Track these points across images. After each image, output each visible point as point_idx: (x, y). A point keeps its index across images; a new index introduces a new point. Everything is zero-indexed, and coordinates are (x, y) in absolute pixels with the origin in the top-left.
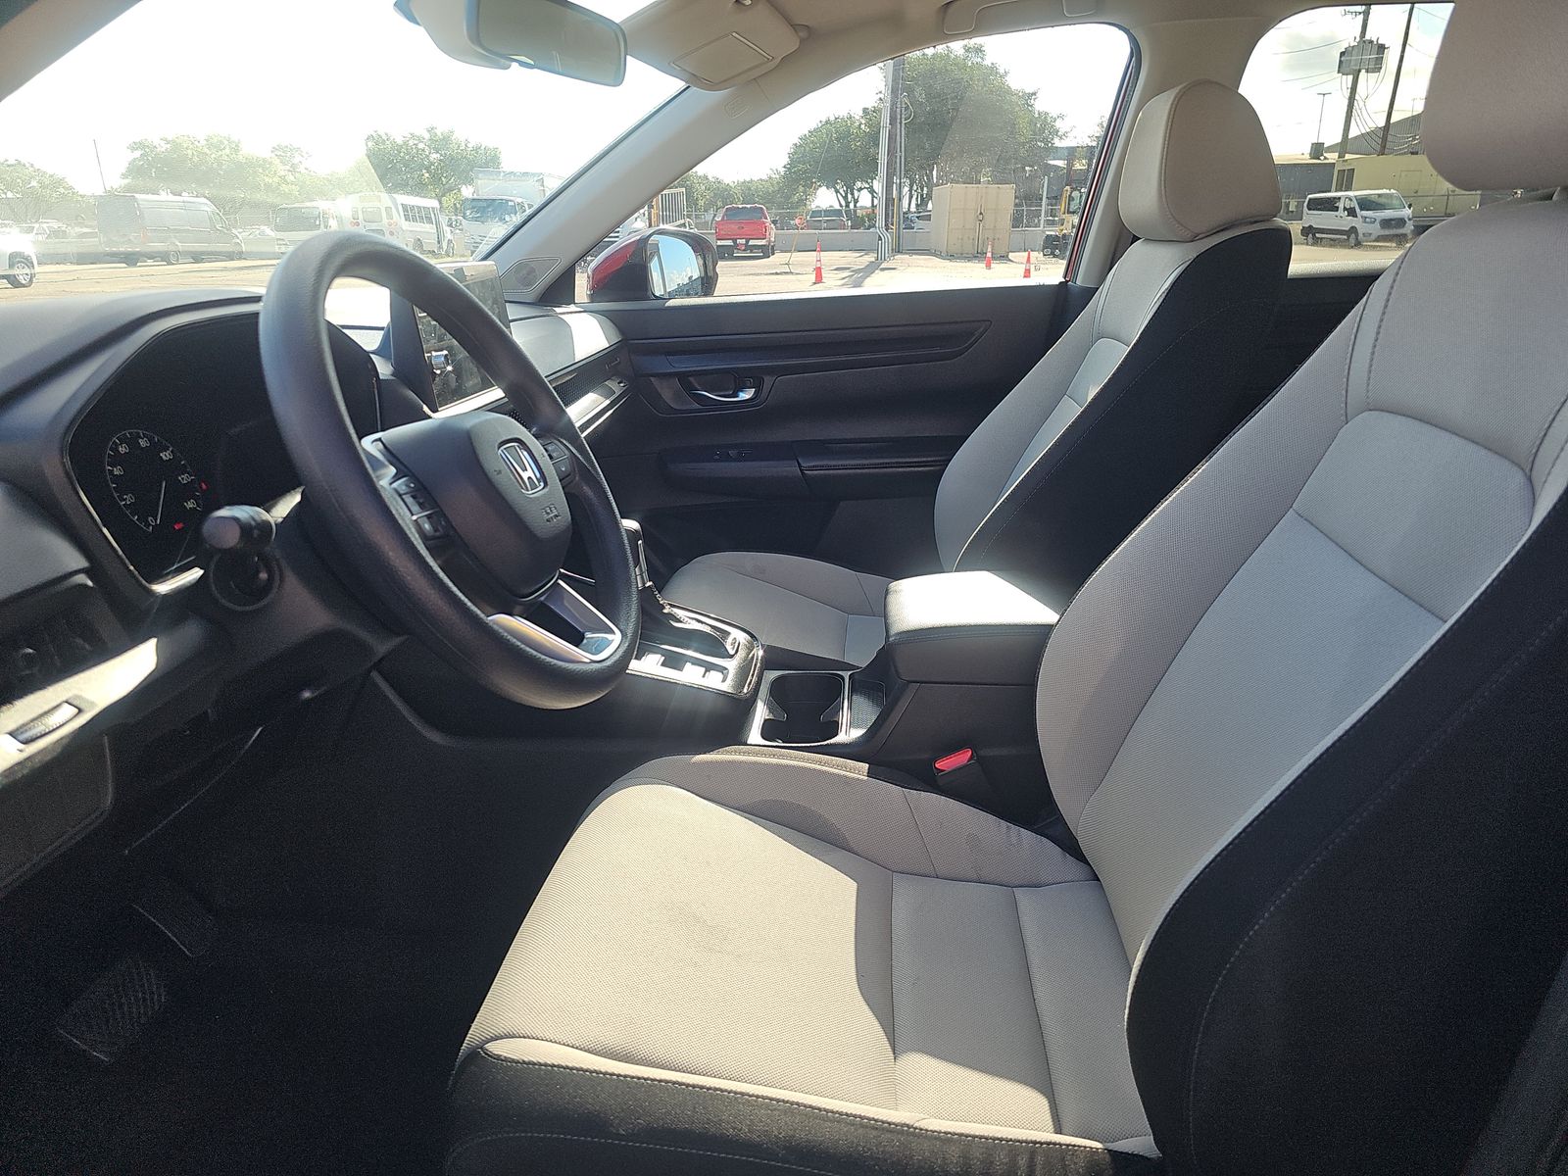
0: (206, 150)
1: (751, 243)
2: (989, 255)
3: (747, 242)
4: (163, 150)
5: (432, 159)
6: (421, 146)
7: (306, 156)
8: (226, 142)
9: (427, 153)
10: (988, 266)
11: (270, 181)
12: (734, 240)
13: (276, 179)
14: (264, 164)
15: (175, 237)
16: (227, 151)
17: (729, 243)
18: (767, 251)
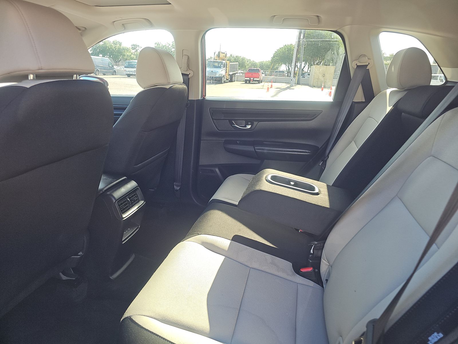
0: (112, 45)
1: (255, 79)
2: (323, 87)
3: (254, 79)
4: (101, 44)
5: (172, 50)
6: (170, 46)
7: (140, 47)
8: (118, 43)
9: (171, 49)
10: (322, 90)
11: (128, 54)
12: (250, 78)
13: (130, 54)
14: (127, 50)
15: (98, 68)
16: (118, 45)
17: (248, 79)
18: (259, 82)
